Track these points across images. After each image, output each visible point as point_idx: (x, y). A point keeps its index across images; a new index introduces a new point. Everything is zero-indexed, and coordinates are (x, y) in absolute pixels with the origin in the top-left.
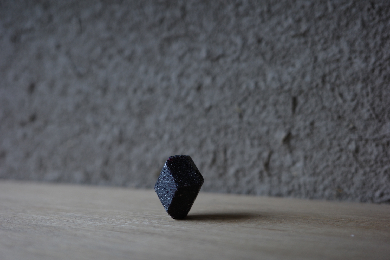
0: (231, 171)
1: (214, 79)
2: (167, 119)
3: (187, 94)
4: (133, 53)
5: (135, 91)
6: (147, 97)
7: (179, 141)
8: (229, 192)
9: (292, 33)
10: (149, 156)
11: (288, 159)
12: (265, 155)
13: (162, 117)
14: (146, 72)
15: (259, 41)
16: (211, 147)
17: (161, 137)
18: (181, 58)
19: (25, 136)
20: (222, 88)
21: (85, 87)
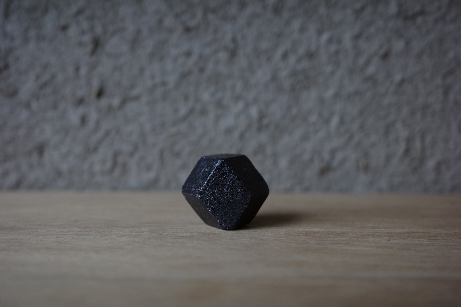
0: (431, 164)
1: (408, 43)
2: (336, 96)
3: (367, 63)
5: (285, 56)
6: (305, 64)
7: (355, 126)
8: (426, 190)
10: (309, 146)
13: (330, 93)
14: (303, 30)
16: (403, 133)
17: (327, 121)
18: (358, 12)
19: (84, 120)
20: (419, 56)
21: (197, 48)
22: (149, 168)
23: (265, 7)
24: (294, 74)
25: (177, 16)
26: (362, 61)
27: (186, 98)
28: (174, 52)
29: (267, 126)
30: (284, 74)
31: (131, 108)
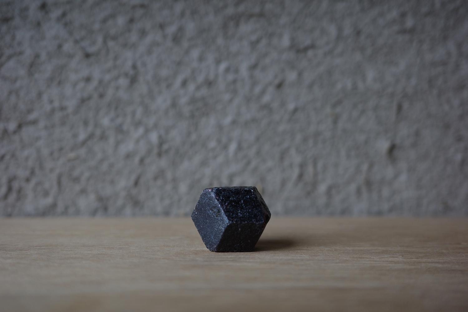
0: (322, 188)
1: (300, 74)
2: (234, 122)
3: (263, 92)
4: (181, 29)
5: (184, 83)
6: (204, 92)
7: (252, 152)
8: (319, 213)
9: (396, 28)
10: (208, 171)
11: (390, 172)
12: (365, 167)
13: (228, 120)
14: (201, 59)
15: (358, 33)
16: (297, 159)
17: (226, 147)
18: (254, 44)
20: (311, 86)
21: (97, 74)
22: (46, 194)
23: (165, 37)
24: (193, 101)
25: (76, 42)
26: (257, 90)
27: (86, 123)
28: (73, 77)
29: (167, 151)
30: (183, 100)
31: (28, 132)
